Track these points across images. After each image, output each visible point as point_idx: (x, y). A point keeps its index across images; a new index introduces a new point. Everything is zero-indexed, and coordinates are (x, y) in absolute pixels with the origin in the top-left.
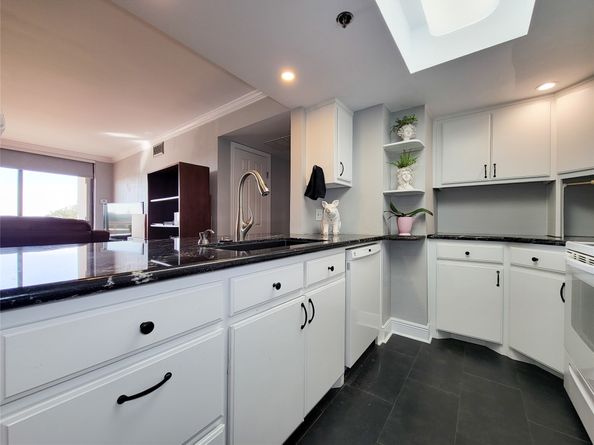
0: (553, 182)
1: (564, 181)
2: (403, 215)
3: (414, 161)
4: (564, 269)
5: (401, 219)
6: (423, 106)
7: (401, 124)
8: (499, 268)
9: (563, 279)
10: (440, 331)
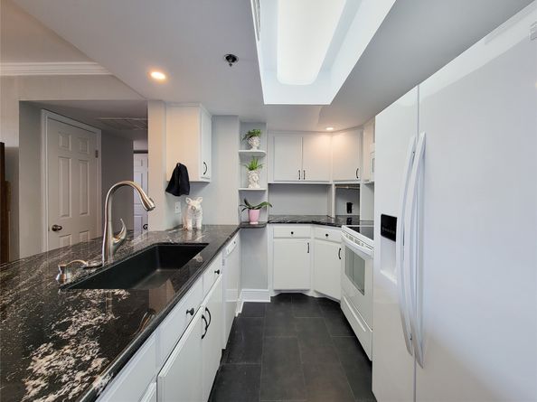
0: (331, 185)
1: (336, 185)
2: (253, 208)
3: (261, 166)
4: (340, 241)
5: (252, 211)
6: (265, 124)
7: (251, 135)
8: (309, 241)
9: (339, 246)
10: (275, 291)
